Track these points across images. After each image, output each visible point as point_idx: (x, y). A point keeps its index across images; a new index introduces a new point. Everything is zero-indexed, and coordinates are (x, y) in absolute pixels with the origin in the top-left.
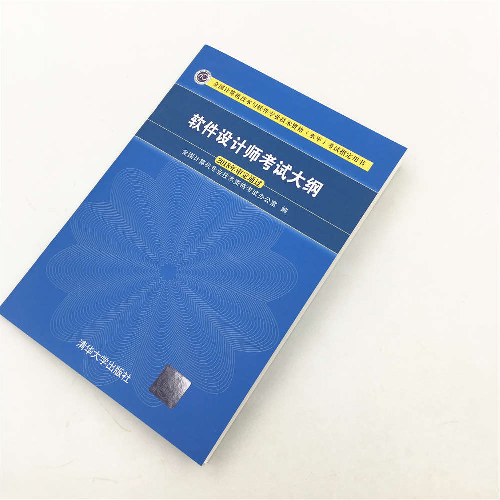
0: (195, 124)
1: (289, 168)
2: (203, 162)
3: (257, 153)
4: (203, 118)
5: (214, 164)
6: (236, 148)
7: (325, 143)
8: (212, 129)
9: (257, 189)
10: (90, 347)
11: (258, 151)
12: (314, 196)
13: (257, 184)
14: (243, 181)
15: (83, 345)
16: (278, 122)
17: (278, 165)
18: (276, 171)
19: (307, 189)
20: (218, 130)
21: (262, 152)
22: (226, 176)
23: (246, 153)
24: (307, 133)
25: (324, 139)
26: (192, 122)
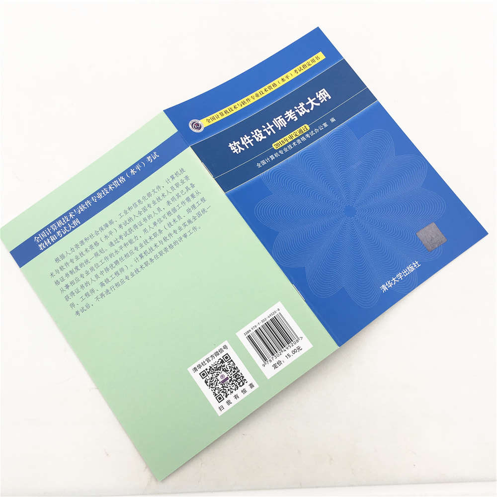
0: (237, 149)
1: (302, 105)
2: (272, 157)
3: (280, 120)
4: (234, 142)
5: (277, 151)
6: (270, 132)
7: (292, 75)
8: (247, 141)
9: (310, 131)
10: (388, 283)
11: (280, 119)
12: (330, 98)
13: (305, 129)
14: (299, 138)
15: (384, 288)
16: (261, 97)
17: (296, 111)
18: (301, 114)
19: (323, 100)
20: (249, 137)
21: (281, 116)
22: (290, 147)
23: (277, 127)
24: (279, 83)
25: (288, 74)
26: (234, 150)
